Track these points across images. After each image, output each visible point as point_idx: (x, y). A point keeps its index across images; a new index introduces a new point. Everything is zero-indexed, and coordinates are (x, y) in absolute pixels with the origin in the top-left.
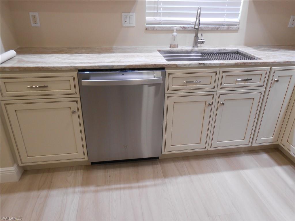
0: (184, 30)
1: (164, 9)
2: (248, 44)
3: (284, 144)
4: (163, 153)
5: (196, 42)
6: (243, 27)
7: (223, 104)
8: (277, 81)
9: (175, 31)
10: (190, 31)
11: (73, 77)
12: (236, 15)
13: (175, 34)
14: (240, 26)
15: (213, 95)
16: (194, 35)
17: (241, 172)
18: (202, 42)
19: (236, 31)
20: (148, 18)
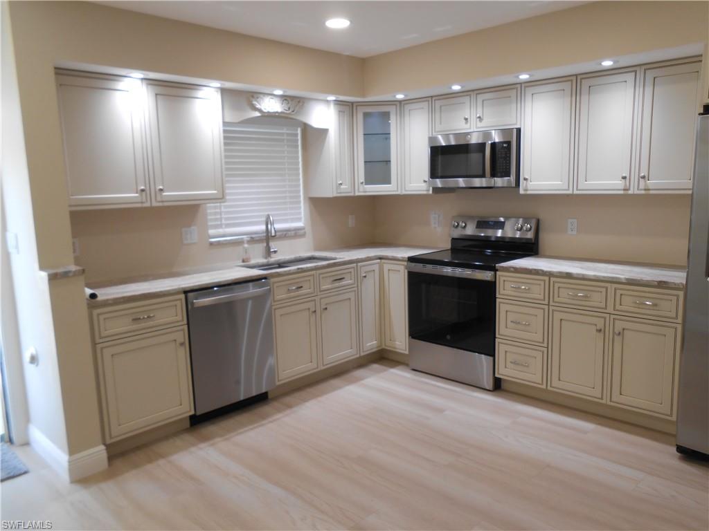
0: (253, 241)
1: (227, 219)
2: (317, 249)
3: (388, 345)
4: (278, 383)
5: (268, 252)
6: (309, 231)
7: (326, 309)
8: (365, 277)
9: (245, 242)
10: (259, 241)
11: (181, 300)
12: (299, 220)
13: (246, 245)
14: (306, 230)
15: (315, 300)
16: (265, 244)
17: (362, 382)
18: (275, 252)
19: (303, 235)
20: (211, 232)
